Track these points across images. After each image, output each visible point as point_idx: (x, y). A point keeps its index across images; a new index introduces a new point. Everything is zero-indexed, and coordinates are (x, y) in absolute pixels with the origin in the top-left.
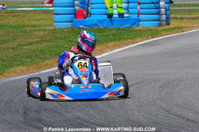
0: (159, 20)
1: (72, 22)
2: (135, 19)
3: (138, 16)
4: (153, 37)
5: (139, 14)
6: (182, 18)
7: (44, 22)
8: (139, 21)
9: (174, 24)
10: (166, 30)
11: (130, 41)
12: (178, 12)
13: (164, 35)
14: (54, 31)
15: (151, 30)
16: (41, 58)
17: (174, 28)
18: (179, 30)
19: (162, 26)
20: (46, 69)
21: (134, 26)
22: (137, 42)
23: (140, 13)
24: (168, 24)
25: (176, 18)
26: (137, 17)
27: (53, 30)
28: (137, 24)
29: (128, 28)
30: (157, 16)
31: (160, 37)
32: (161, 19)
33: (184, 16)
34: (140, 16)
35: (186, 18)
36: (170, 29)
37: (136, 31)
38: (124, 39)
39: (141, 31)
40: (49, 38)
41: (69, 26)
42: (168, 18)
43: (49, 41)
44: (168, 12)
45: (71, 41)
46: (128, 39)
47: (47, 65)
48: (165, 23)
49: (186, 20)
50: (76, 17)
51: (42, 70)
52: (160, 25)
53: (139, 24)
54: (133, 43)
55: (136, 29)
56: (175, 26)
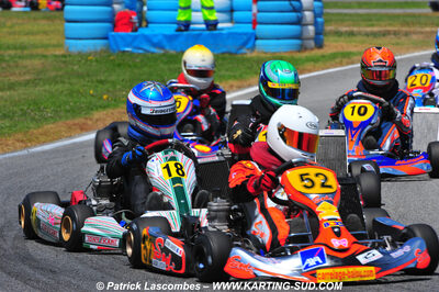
0: (299, 37)
1: (106, 38)
2: (246, 34)
3: (254, 28)
5: (255, 23)
6: (352, 34)
7: (44, 39)
8: (256, 39)
9: (332, 45)
10: (315, 60)
11: (235, 83)
12: (343, 20)
13: (310, 71)
14: (67, 58)
16: (33, 119)
17: (333, 56)
18: (345, 60)
19: (306, 49)
20: (44, 143)
21: (244, 51)
23: (258, 20)
24: (319, 45)
25: (338, 34)
26: (251, 30)
27: (64, 56)
28: (250, 45)
29: (230, 53)
30: (295, 28)
32: (305, 35)
33: (355, 29)
34: (258, 26)
35: (359, 33)
36: (323, 56)
37: (248, 60)
39: (259, 61)
40: (53, 74)
41: (99, 48)
42: (319, 33)
43: (55, 81)
44: (319, 20)
45: (101, 82)
46: (230, 77)
47: (45, 134)
48: (312, 43)
49: (359, 38)
50: (115, 27)
51: (35, 146)
52: (302, 48)
53: (254, 46)
55: (249, 55)
56: (334, 50)
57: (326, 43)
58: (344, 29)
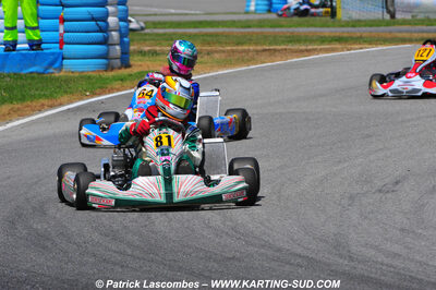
0: (105, 56)
2: (53, 54)
3: (61, 48)
4: (94, 94)
5: (62, 43)
6: (155, 53)
8: (63, 59)
10: (122, 79)
11: (46, 102)
12: (145, 40)
13: (118, 90)
15: (89, 77)
19: (112, 69)
21: (51, 70)
22: (61, 105)
23: (65, 40)
24: (126, 65)
25: (142, 53)
26: (58, 50)
28: (57, 65)
29: (39, 73)
30: (101, 48)
31: (109, 92)
32: (112, 54)
33: (158, 48)
34: (65, 46)
35: (163, 53)
36: (131, 75)
37: (57, 79)
38: (33, 97)
39: (67, 80)
42: (125, 53)
44: (126, 39)
46: (40, 97)
48: (118, 62)
49: (162, 58)
52: (109, 68)
53: (62, 65)
54: (51, 107)
55: (57, 75)
56: (140, 69)
57: (132, 62)
58: (147, 48)
